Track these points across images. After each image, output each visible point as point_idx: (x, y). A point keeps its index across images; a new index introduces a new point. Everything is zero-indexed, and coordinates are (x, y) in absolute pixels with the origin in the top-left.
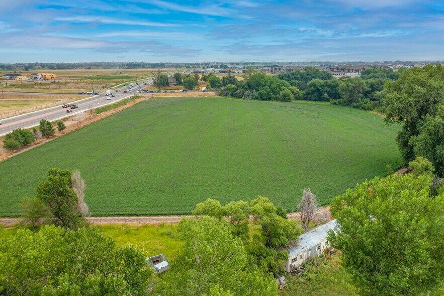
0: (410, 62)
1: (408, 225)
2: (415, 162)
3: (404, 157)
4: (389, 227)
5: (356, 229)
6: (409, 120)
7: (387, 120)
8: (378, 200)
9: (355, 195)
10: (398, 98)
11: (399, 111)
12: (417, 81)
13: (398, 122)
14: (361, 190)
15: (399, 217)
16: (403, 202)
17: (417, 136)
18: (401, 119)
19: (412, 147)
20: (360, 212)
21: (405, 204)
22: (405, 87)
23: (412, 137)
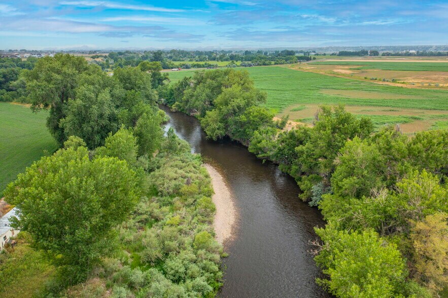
0: (36, 51)
1: (80, 188)
2: (69, 141)
3: (58, 140)
4: (66, 195)
5: (38, 204)
6: (54, 105)
7: (33, 108)
8: (51, 175)
9: (28, 178)
10: (39, 86)
11: (43, 98)
12: (52, 69)
13: (43, 108)
14: (32, 172)
15: (72, 182)
16: (72, 171)
17: (65, 118)
18: (46, 105)
19: (63, 129)
20: (37, 189)
21: (74, 172)
22: (42, 76)
23: (61, 120)
